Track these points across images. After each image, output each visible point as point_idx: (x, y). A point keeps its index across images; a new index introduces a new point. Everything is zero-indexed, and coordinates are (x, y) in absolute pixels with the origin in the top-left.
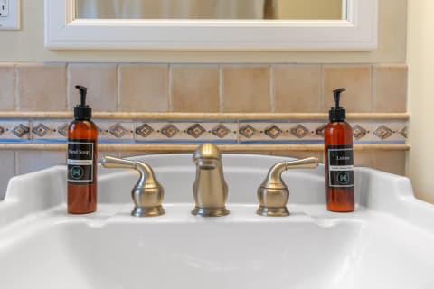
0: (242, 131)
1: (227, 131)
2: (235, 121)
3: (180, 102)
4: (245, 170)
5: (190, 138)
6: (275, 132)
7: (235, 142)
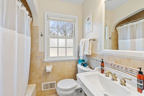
0: (126, 69)
1: (123, 68)
2: (124, 67)
3: (116, 62)
4: (121, 75)
5: (117, 68)
6: (132, 71)
7: (124, 71)
